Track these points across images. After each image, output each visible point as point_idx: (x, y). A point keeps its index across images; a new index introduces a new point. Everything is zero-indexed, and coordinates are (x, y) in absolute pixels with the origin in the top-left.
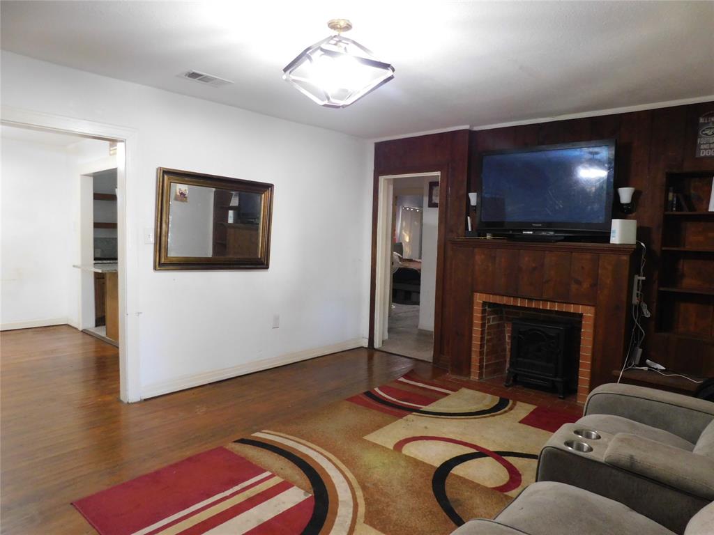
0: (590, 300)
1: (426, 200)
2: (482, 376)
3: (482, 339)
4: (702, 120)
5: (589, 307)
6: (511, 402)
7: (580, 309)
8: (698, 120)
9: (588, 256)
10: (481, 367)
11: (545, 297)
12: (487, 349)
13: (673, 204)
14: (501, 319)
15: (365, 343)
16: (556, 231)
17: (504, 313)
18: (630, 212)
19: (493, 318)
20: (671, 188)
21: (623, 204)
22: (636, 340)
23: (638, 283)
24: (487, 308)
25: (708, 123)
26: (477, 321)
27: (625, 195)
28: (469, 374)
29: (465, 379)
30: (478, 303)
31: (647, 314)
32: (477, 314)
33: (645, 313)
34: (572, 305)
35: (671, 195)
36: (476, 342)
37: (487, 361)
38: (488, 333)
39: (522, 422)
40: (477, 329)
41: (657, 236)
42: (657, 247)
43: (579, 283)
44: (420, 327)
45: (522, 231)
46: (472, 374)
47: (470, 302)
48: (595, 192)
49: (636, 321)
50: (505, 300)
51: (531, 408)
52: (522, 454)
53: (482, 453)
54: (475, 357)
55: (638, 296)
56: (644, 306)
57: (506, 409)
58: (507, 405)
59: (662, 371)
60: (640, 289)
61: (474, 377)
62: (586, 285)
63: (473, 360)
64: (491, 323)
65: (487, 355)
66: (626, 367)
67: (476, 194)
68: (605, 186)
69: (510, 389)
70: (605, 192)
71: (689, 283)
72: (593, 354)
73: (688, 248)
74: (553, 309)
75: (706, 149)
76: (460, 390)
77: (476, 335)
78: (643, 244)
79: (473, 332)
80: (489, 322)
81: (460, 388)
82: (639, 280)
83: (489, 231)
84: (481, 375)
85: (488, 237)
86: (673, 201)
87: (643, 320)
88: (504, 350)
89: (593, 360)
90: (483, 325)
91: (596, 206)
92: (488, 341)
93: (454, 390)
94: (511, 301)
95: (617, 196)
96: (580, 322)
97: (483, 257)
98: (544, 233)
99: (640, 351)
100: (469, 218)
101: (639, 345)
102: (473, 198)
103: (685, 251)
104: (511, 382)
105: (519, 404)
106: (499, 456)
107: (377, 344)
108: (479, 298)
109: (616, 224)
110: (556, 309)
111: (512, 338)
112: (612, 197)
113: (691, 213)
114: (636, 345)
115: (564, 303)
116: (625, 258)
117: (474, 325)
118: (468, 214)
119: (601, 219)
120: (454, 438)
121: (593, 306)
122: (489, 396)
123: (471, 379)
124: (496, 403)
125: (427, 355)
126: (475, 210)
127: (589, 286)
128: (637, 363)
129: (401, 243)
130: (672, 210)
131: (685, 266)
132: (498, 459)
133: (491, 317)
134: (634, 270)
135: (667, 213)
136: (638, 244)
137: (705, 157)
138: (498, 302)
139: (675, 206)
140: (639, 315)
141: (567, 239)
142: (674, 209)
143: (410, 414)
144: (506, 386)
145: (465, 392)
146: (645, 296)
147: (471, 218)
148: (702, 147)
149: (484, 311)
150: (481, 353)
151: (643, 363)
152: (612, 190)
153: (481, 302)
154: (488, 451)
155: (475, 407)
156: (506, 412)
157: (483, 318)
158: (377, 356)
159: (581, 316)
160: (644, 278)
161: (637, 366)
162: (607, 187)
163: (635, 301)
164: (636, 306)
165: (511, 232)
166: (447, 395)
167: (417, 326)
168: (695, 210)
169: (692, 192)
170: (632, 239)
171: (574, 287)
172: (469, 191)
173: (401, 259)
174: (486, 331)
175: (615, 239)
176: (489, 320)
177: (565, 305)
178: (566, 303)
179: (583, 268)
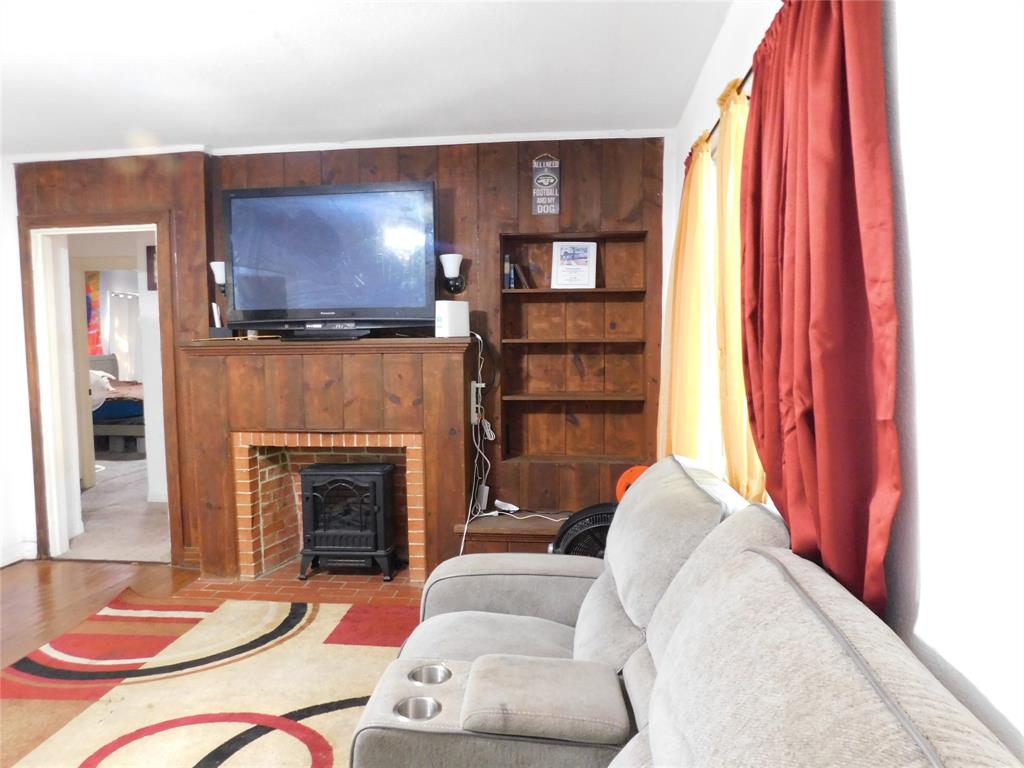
0: (415, 424)
1: (143, 277)
2: (261, 570)
3: (254, 509)
4: (535, 164)
5: (414, 436)
6: (310, 606)
7: (402, 440)
8: (532, 164)
9: (407, 358)
10: (257, 557)
11: (348, 427)
12: (265, 523)
13: (510, 278)
14: (284, 469)
15: (31, 552)
16: (357, 322)
17: (288, 459)
18: (458, 290)
19: (271, 472)
20: (507, 256)
21: (448, 280)
22: (481, 476)
23: (477, 393)
24: (257, 455)
25: (543, 169)
26: (242, 480)
27: (451, 265)
28: (237, 571)
29: (230, 581)
30: (241, 450)
31: (491, 436)
32: (241, 468)
33: (488, 434)
34: (390, 436)
35: (507, 265)
36: (244, 516)
37: (266, 543)
38: (263, 496)
39: (330, 640)
40: (243, 495)
41: (494, 325)
42: (495, 339)
43: (396, 400)
44: (150, 500)
45: (303, 323)
46: (242, 572)
47: (227, 449)
48: (410, 260)
49: (478, 447)
50: (285, 440)
51: (342, 609)
52: (332, 703)
53: (262, 727)
54: (245, 542)
55: (477, 412)
56: (487, 425)
57: (303, 621)
58: (303, 614)
59: (515, 512)
60: (480, 400)
61: (247, 576)
62: (407, 403)
63: (241, 547)
64: (267, 479)
65: (265, 534)
66: (472, 516)
67: (223, 263)
68: (423, 252)
69: (308, 582)
70: (423, 261)
71: (537, 387)
72: (426, 505)
73: (531, 339)
74: (361, 445)
75: (543, 205)
76: (222, 607)
77: (243, 504)
78: (478, 336)
79: (238, 499)
80: (263, 478)
81: (221, 603)
82: (477, 389)
83: (251, 326)
84: (258, 569)
85: (251, 335)
86: (510, 274)
87: (487, 445)
88: (295, 519)
89: (427, 514)
90: (253, 486)
91: (413, 282)
92: (265, 510)
93: (210, 609)
94: (296, 441)
95: (439, 267)
96: (403, 460)
97: (242, 370)
98: (339, 326)
99: (486, 490)
100: (214, 305)
101: (484, 481)
102: (219, 269)
103: (529, 344)
104: (309, 569)
105: (323, 606)
106: (292, 722)
107: (57, 549)
108: (242, 442)
109: (443, 308)
110: (367, 445)
111: (305, 499)
112: (433, 269)
113: (532, 291)
114: (480, 482)
115: (378, 433)
116: (458, 358)
117: (238, 487)
118: (212, 298)
119: (421, 302)
120: (208, 712)
121: (420, 433)
122: (273, 606)
123: (242, 580)
124: (287, 615)
125: (160, 550)
126: (224, 292)
127: (411, 404)
128: (484, 508)
129: (114, 355)
130: (510, 288)
131: (531, 363)
132: (289, 730)
133: (267, 469)
134: (470, 374)
135: (504, 291)
136: (472, 335)
137: (543, 215)
138: (275, 445)
139: (513, 281)
140: (482, 438)
141: (375, 334)
142: (512, 286)
143: (119, 683)
144: (301, 579)
145: (231, 607)
146: (487, 412)
147: (218, 305)
148: (539, 201)
149: (253, 462)
150: (255, 533)
151: (491, 507)
152: (432, 259)
153: (247, 447)
154: (273, 717)
155: (249, 633)
156: (302, 628)
157: (253, 474)
158: (57, 571)
159: (404, 449)
160: (483, 385)
161: (485, 512)
162: (426, 252)
163: (475, 419)
164: (476, 426)
165: (287, 327)
166: (196, 621)
167: (145, 499)
168: (536, 287)
169: (531, 261)
170: (464, 330)
171: (390, 407)
172: (211, 257)
173: (115, 383)
174: (260, 494)
175: (443, 330)
176: (263, 474)
177: (379, 436)
178: (380, 433)
179: (400, 376)
